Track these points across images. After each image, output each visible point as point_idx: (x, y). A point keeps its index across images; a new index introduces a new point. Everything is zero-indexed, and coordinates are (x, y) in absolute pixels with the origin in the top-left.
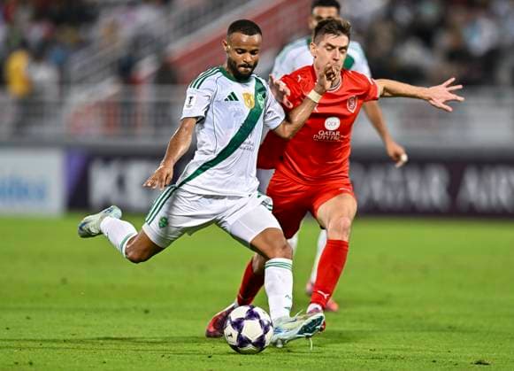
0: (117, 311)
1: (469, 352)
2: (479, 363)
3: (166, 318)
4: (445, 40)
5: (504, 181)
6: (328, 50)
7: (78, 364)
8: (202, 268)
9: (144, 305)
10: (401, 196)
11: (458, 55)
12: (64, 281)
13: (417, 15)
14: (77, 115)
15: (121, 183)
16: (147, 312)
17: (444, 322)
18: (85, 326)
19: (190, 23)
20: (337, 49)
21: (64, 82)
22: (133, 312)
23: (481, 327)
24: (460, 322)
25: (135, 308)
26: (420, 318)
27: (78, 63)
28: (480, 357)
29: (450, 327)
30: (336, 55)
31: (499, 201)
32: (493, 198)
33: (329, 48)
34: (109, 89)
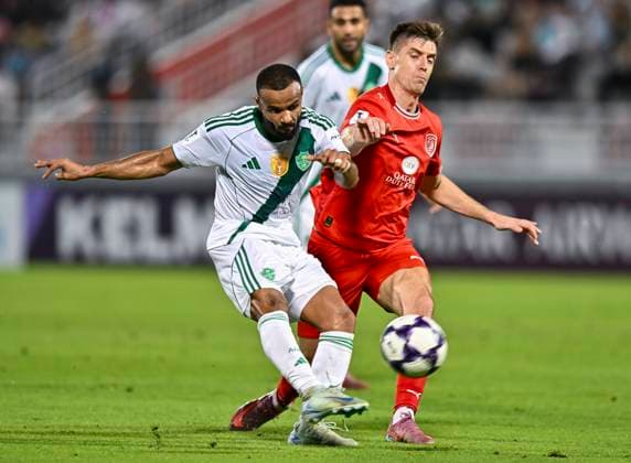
0: (92, 389)
1: (540, 441)
2: (554, 455)
3: (154, 397)
4: (510, 44)
5: (585, 223)
6: (414, 57)
7: (42, 457)
8: (200, 334)
9: (127, 382)
10: (454, 241)
11: (527, 62)
12: (24, 351)
13: (475, 11)
14: (41, 139)
15: (97, 226)
16: (129, 390)
17: (510, 403)
18: (53, 408)
19: (184, 23)
20: (425, 56)
21: (24, 97)
22: (112, 390)
23: (556, 409)
24: (529, 403)
25: (115, 386)
26: (478, 398)
27: (41, 73)
28: (554, 448)
29: (517, 410)
30: (423, 64)
31: (578, 248)
32: (572, 246)
33: (414, 54)
34: (81, 105)
